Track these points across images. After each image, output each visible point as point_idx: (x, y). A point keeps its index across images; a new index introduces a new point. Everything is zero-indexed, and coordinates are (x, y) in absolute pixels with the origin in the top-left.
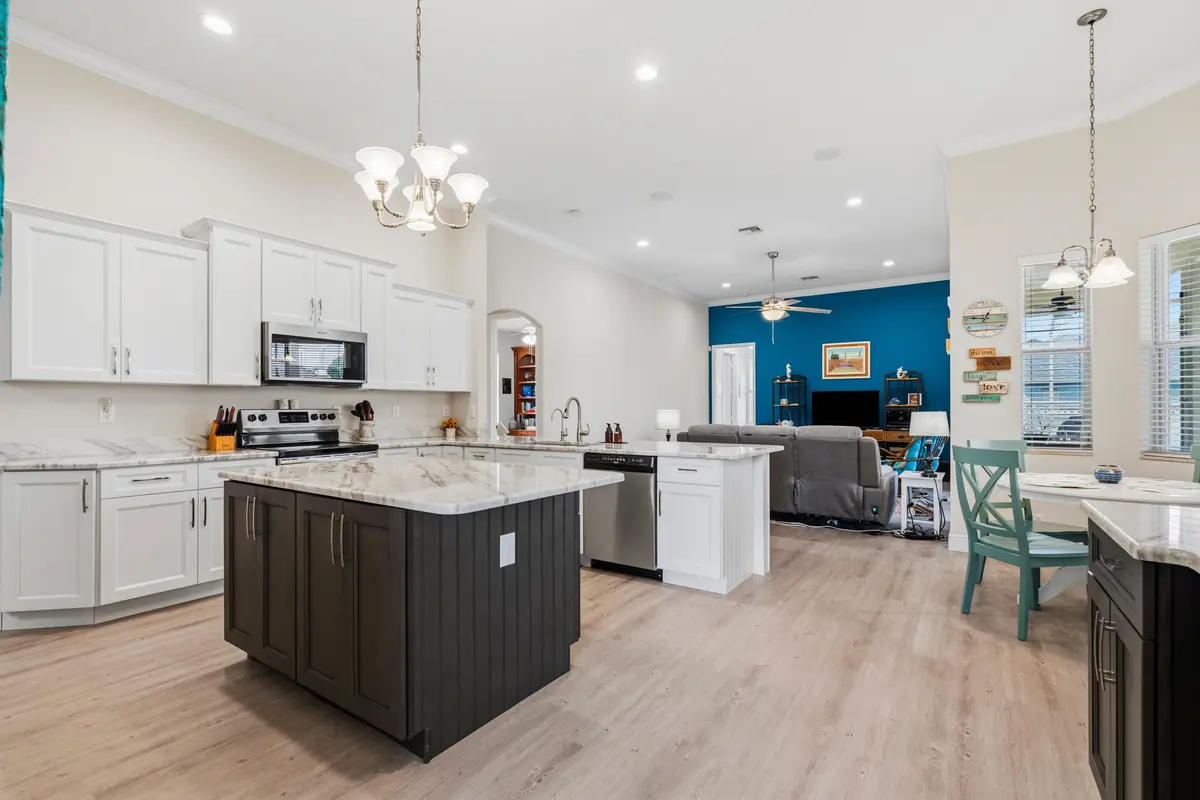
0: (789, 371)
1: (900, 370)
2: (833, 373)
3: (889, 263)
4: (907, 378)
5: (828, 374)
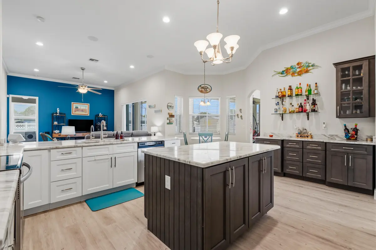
0: (58, 111)
1: (100, 114)
2: (75, 113)
3: (106, 82)
4: (103, 117)
5: (74, 113)
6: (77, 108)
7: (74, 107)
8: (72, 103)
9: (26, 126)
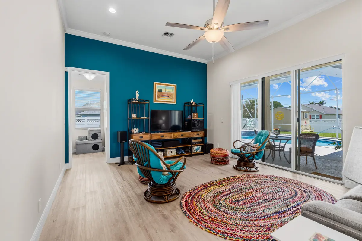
2: (159, 100)
4: (195, 105)
5: (157, 100)
6: (160, 91)
7: (157, 90)
8: (154, 83)
9: (86, 121)
